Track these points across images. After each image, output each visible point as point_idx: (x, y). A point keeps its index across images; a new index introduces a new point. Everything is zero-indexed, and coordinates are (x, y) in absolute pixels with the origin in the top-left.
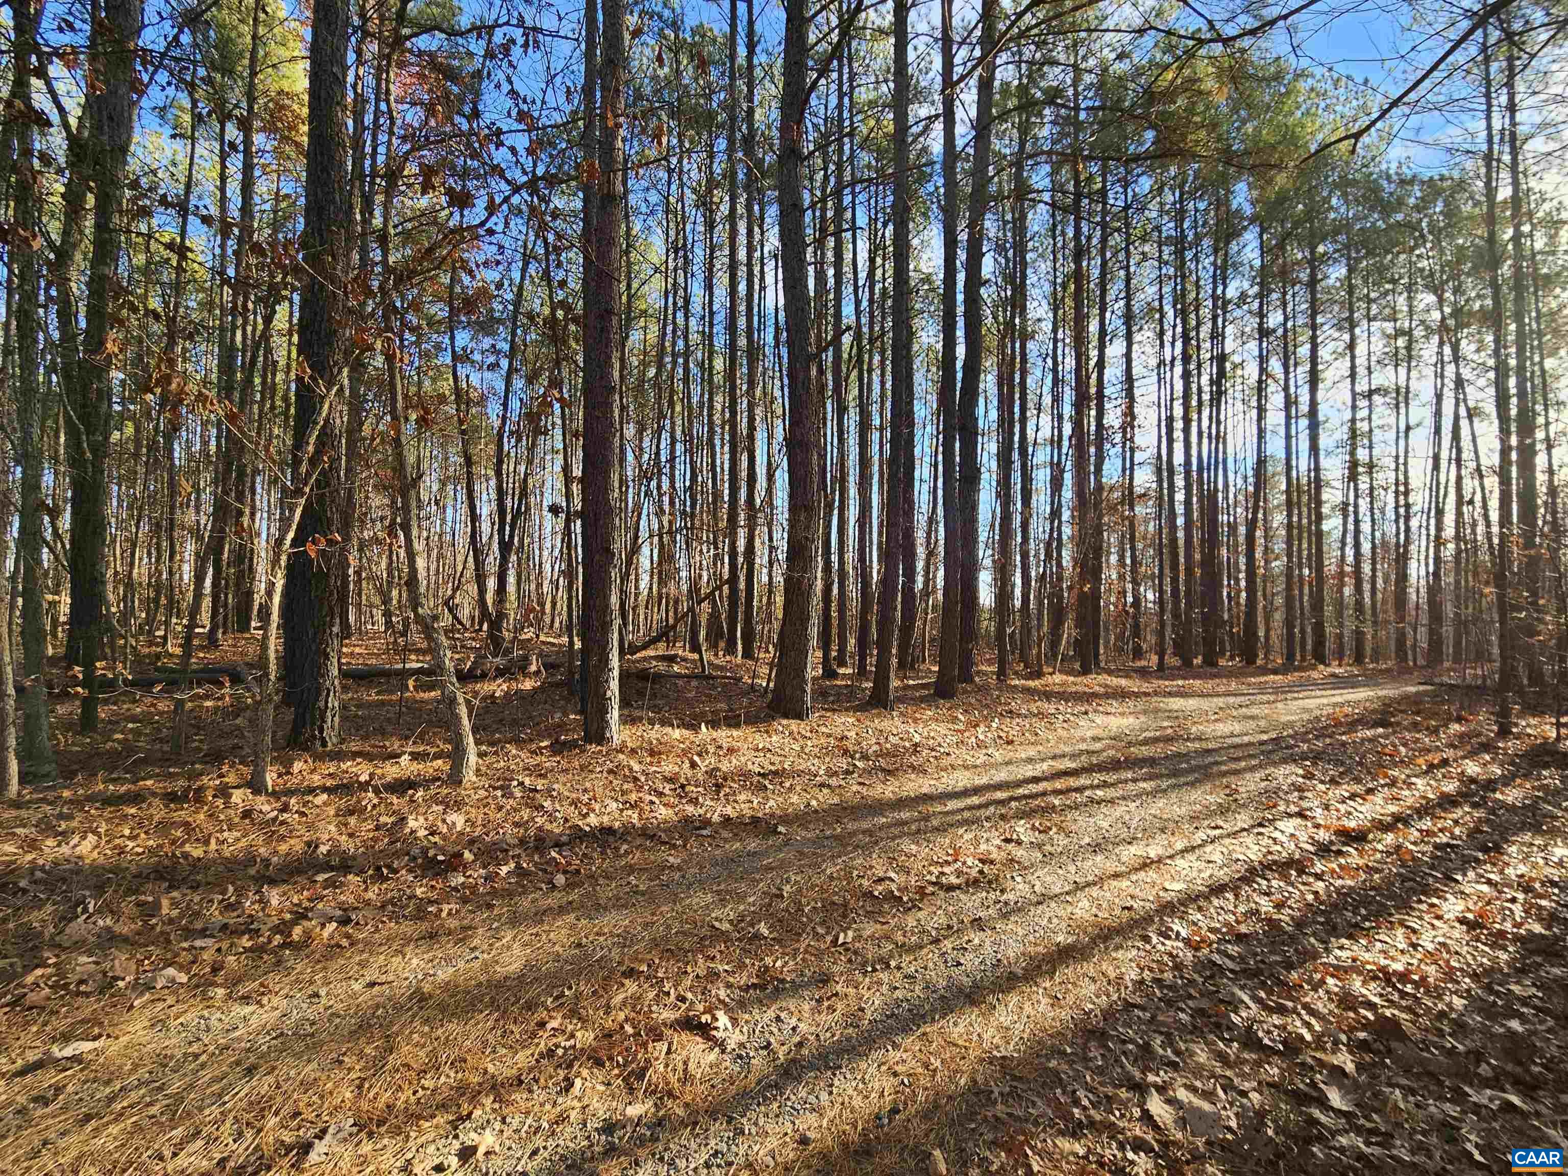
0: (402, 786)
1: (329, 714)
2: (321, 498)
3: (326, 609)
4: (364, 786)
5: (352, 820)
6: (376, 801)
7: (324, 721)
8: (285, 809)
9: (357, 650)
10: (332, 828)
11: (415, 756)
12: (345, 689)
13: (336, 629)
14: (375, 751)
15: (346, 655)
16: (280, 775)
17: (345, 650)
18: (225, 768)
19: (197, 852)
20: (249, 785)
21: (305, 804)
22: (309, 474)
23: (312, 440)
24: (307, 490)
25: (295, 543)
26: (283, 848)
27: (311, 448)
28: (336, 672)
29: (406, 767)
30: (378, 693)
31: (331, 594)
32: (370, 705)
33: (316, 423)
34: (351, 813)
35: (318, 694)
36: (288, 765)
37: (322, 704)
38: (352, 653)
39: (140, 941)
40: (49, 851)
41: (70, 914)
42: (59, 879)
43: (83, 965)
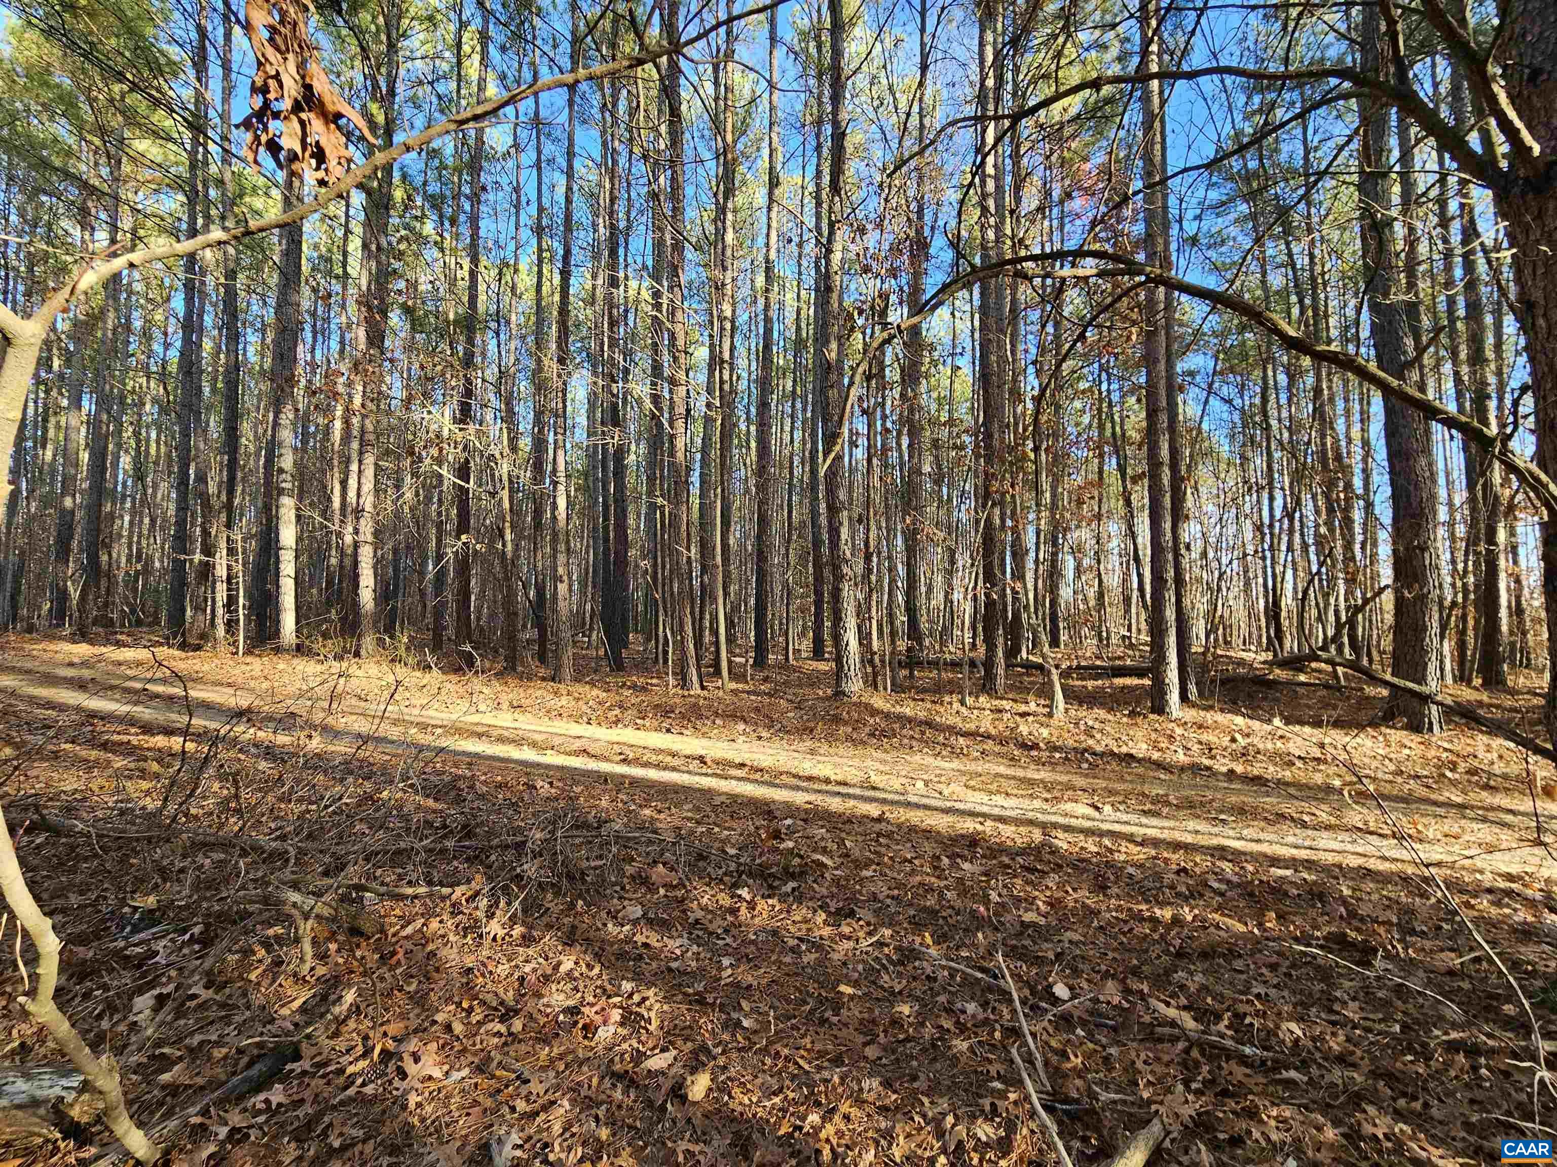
0: (1023, 714)
4: (1007, 711)
5: (997, 723)
6: (1010, 718)
7: (996, 684)
8: (972, 713)
10: (988, 723)
14: (1017, 699)
16: (972, 701)
18: (951, 696)
19: (939, 720)
20: (960, 702)
21: (980, 713)
26: (968, 726)
29: (1029, 706)
34: (998, 720)
36: (977, 697)
39: (920, 740)
40: (898, 709)
41: (903, 727)
42: (900, 718)
43: (906, 741)
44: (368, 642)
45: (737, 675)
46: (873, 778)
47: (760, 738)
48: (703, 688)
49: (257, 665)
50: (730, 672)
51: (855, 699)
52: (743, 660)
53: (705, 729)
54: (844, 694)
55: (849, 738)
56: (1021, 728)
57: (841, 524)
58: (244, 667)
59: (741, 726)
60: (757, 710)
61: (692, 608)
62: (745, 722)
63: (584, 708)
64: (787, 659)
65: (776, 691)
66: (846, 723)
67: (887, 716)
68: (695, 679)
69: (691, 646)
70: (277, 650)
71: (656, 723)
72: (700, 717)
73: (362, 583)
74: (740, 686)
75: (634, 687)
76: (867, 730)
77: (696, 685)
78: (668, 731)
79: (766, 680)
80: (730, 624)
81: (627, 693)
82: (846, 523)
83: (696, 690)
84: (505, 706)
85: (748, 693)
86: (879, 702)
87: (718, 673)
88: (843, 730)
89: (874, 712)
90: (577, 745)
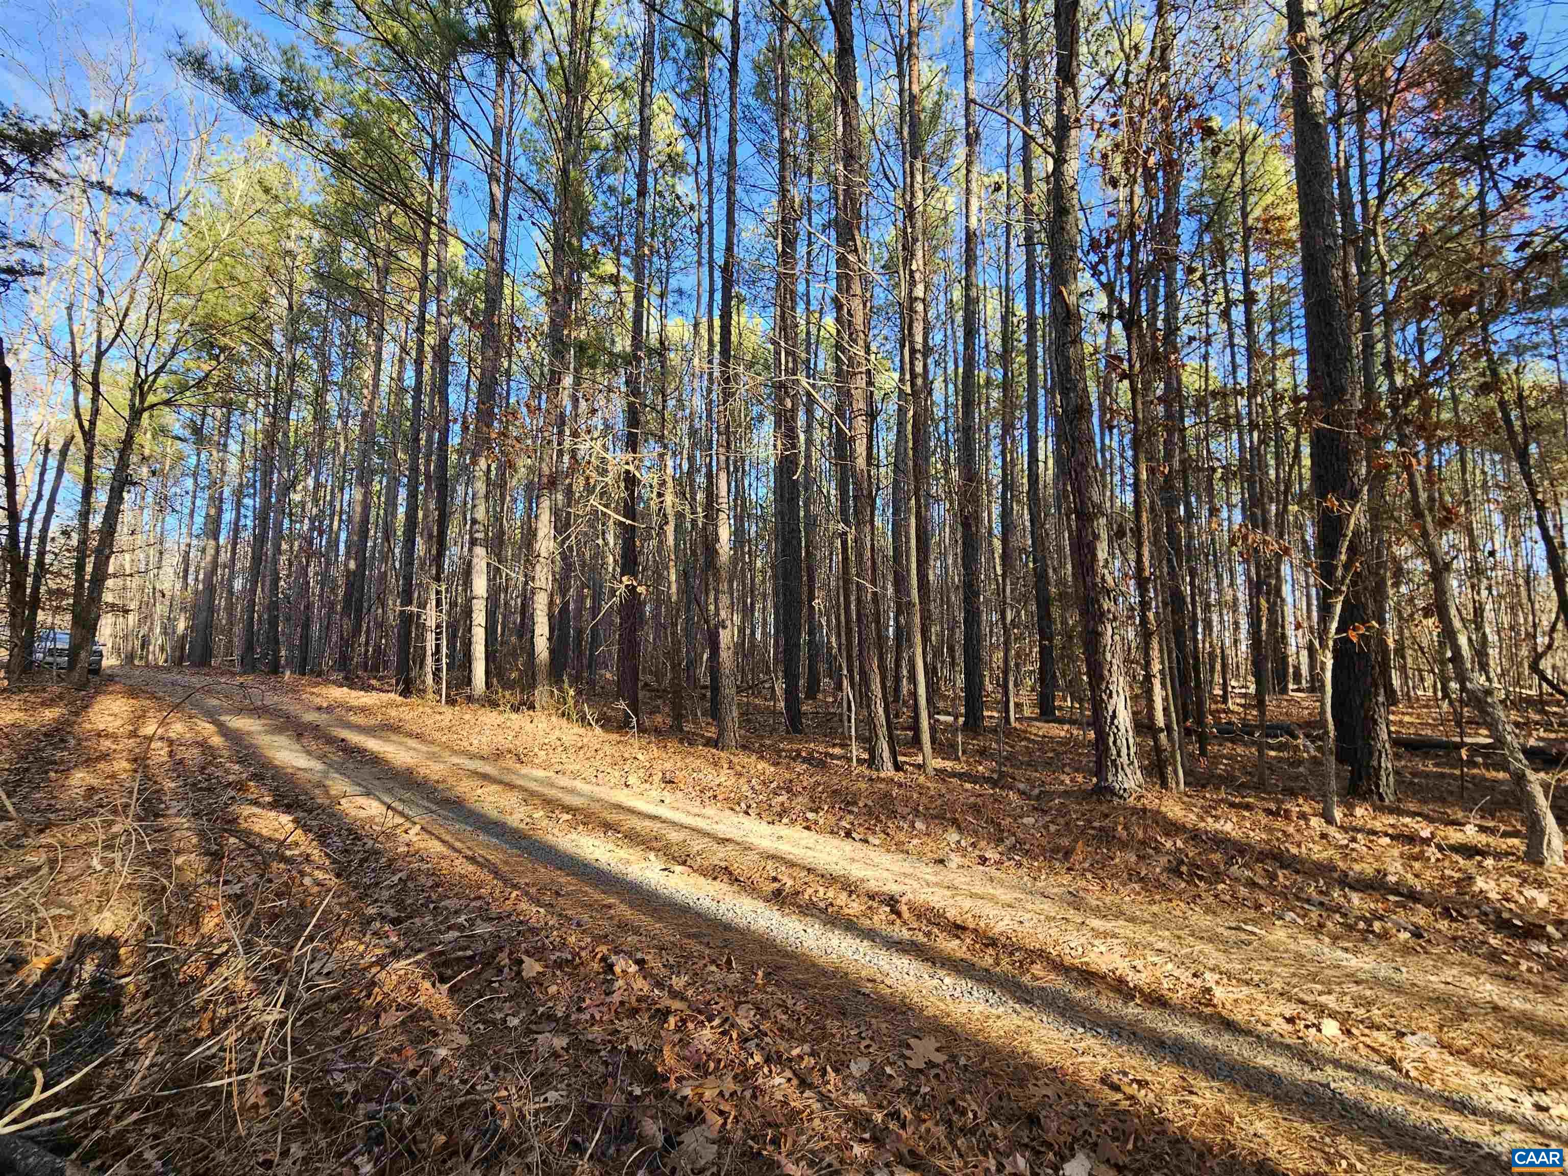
0: (1468, 851)
1: (1383, 773)
2: (1356, 595)
3: (1369, 680)
4: (1426, 841)
5: (1417, 865)
6: (1439, 856)
7: (1378, 778)
8: (1354, 840)
9: (1407, 719)
10: (1398, 865)
11: (1482, 829)
12: (1397, 756)
13: (1381, 699)
14: (1436, 815)
15: (1394, 723)
16: (1345, 815)
17: (1391, 717)
18: (1301, 801)
19: (1294, 850)
20: (1322, 816)
21: (1371, 841)
22: (1344, 577)
23: (1344, 550)
24: (1344, 588)
25: (1338, 631)
26: (1357, 867)
27: (1343, 557)
28: (1386, 737)
29: (1470, 834)
30: (1435, 765)
31: (1373, 668)
32: (1427, 775)
33: (1345, 536)
34: (1416, 859)
35: (1371, 754)
36: (1350, 807)
37: (1375, 763)
38: (1401, 722)
39: (1270, 891)
40: (1210, 824)
41: (1229, 862)
42: (1220, 841)
43: (1243, 891)
44: (541, 694)
45: (943, 749)
46: (1219, 993)
47: (983, 860)
48: (898, 767)
49: (449, 714)
50: (933, 740)
51: (1131, 801)
52: (950, 719)
53: (901, 836)
54: (1112, 791)
55: (1133, 875)
56: (1480, 883)
57: (1097, 537)
58: (438, 717)
59: (953, 836)
60: (976, 809)
61: (881, 659)
62: (959, 828)
63: (745, 788)
64: (1007, 719)
65: (1002, 775)
66: (1124, 846)
67: (1195, 836)
68: (886, 754)
69: (881, 711)
70: (470, 699)
71: (832, 820)
72: (892, 815)
73: (538, 632)
74: (948, 765)
75: (808, 760)
76: (1163, 860)
77: (889, 764)
78: (848, 834)
79: (983, 752)
80: (931, 671)
81: (800, 768)
82: (1104, 535)
83: (888, 771)
84: (657, 778)
85: (960, 776)
86: (1174, 810)
87: (916, 741)
88: (1125, 858)
89: (1173, 828)
90: (719, 855)
